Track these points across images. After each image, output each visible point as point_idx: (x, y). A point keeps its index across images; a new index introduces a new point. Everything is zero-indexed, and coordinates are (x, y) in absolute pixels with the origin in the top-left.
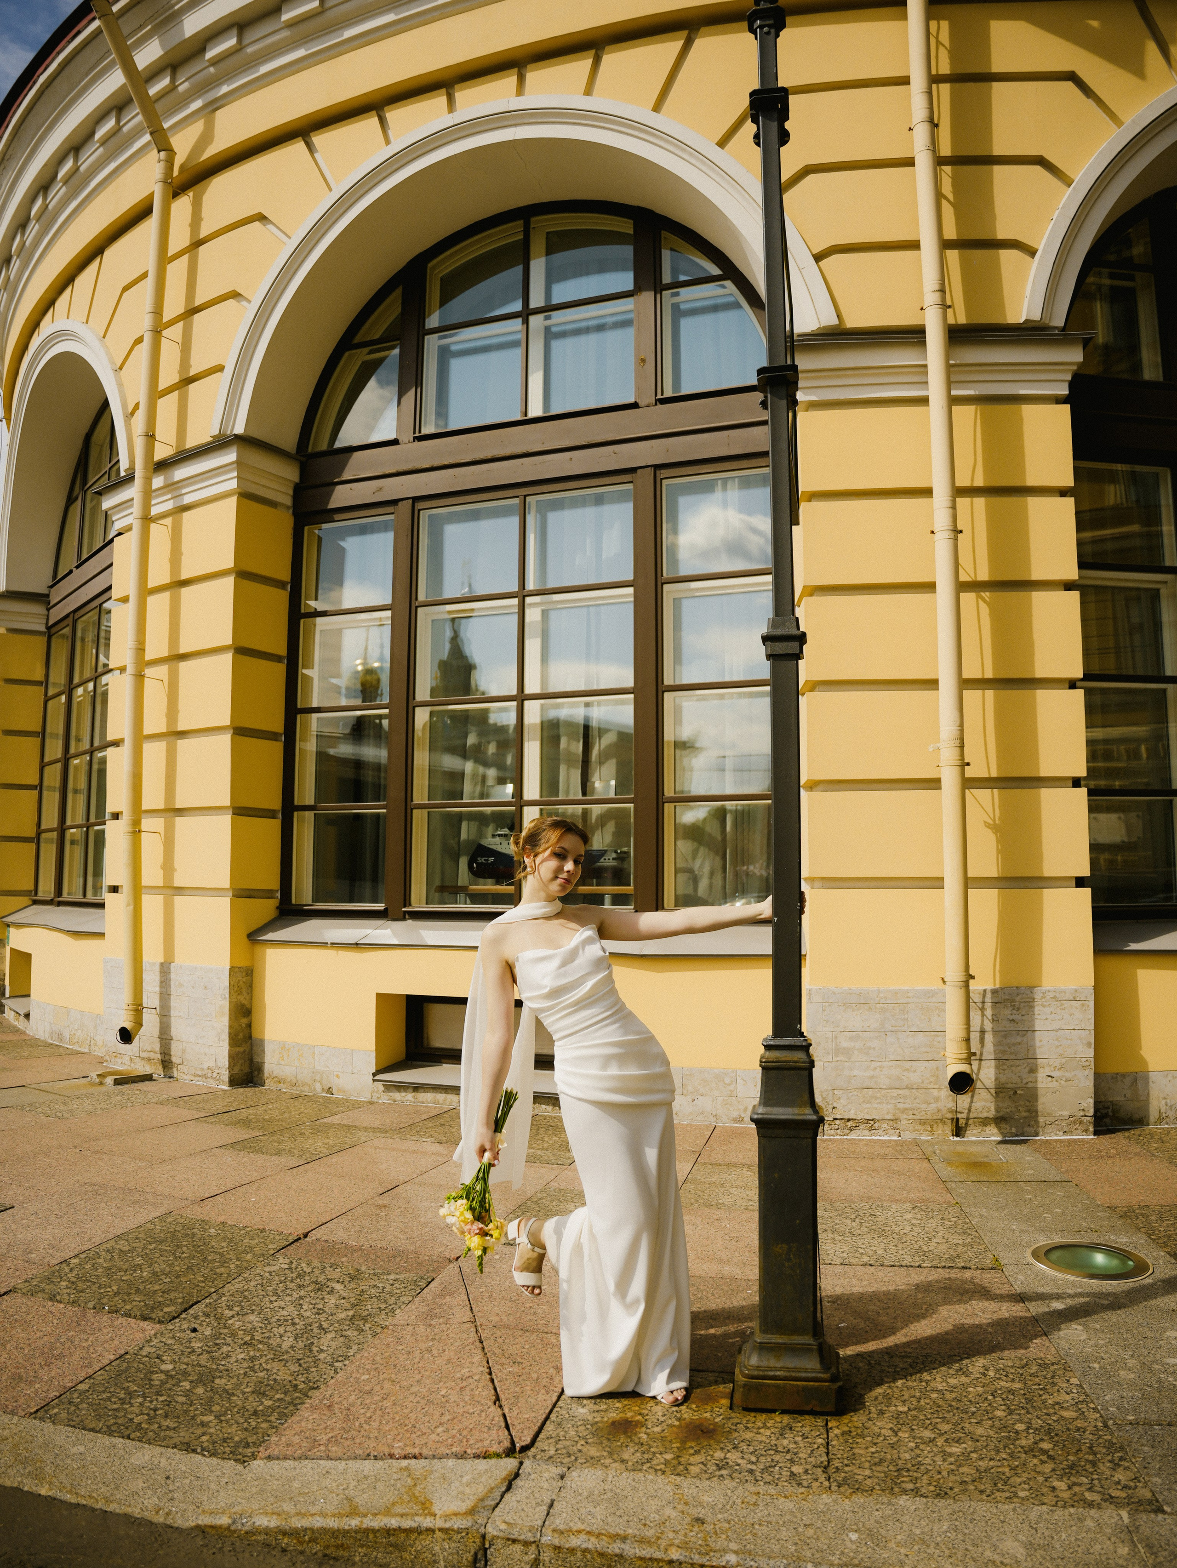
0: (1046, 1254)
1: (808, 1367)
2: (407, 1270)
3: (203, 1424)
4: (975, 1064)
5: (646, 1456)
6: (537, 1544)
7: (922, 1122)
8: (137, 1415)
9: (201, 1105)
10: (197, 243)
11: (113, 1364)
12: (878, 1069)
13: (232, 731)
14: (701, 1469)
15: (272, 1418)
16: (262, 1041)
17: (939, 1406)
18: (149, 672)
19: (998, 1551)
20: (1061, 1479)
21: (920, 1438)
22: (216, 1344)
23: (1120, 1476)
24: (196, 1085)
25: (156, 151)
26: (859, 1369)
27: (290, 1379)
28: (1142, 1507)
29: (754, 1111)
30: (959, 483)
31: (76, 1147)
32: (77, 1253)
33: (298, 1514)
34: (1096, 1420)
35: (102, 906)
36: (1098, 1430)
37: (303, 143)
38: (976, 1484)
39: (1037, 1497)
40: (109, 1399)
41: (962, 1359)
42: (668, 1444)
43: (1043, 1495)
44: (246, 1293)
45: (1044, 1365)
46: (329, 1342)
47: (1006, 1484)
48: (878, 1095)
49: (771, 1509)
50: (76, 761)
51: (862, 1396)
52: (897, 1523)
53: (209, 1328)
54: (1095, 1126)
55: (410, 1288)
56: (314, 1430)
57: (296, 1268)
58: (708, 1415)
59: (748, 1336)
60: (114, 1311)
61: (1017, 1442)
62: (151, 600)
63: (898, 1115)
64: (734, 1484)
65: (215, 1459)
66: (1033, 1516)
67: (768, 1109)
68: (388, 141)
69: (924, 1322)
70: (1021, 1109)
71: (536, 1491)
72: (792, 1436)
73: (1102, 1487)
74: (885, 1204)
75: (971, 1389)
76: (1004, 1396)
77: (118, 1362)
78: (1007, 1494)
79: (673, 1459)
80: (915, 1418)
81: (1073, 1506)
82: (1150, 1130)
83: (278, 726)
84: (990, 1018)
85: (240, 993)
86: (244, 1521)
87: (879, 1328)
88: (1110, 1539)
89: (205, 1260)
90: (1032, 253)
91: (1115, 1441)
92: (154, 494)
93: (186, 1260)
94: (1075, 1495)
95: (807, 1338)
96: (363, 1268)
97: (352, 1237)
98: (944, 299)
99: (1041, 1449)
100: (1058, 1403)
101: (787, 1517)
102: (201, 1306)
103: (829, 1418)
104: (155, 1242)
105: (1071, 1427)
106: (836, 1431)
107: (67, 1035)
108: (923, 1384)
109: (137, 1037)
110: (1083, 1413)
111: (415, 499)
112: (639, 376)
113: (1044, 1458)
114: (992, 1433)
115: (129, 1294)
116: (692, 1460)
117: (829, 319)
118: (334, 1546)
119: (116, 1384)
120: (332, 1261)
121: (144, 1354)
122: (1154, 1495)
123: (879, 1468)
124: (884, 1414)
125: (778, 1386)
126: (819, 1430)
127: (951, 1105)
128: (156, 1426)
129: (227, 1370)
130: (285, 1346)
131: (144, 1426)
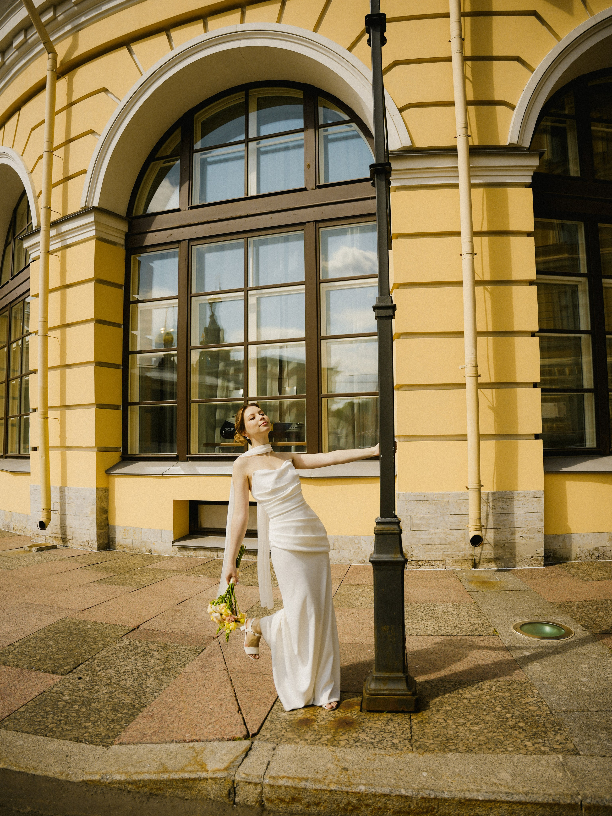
0: (521, 627)
1: (400, 688)
2: (191, 644)
3: (85, 727)
4: (484, 531)
5: (317, 737)
6: (261, 784)
7: (457, 561)
8: (51, 724)
9: (83, 561)
10: (71, 104)
11: (38, 697)
12: (434, 534)
13: (95, 364)
14: (346, 743)
15: (122, 723)
16: (114, 527)
17: (467, 706)
18: (50, 333)
19: (498, 778)
20: (529, 740)
21: (458, 723)
22: (92, 685)
23: (558, 738)
24: (80, 550)
25: (47, 53)
26: (426, 689)
27: (131, 702)
28: (569, 753)
29: (371, 557)
30: (475, 229)
31: (17, 584)
32: (18, 640)
33: (136, 773)
34: (546, 710)
35: (28, 458)
36: (547, 715)
37: (126, 49)
38: (486, 745)
39: (517, 750)
40: (36, 716)
41: (479, 682)
42: (328, 731)
43: (520, 749)
44: (107, 658)
45: (520, 684)
46: (151, 682)
47: (501, 744)
48: (434, 548)
49: (382, 762)
50: (14, 382)
51: (428, 702)
52: (447, 767)
53: (88, 677)
54: (544, 562)
55: (193, 653)
56: (144, 729)
57: (133, 644)
58: (349, 715)
59: (369, 673)
60: (38, 670)
61: (507, 723)
62: (51, 296)
63: (445, 558)
64: (363, 750)
65: (92, 745)
66: (515, 760)
67: (379, 556)
68: (172, 48)
69: (459, 663)
70: (507, 553)
71: (260, 757)
72: (392, 724)
73: (550, 744)
74: (438, 604)
75: (483, 697)
76: (500, 700)
77: (40, 696)
78: (502, 750)
79: (331, 738)
80: (455, 713)
81: (535, 754)
82: (572, 563)
83: (119, 361)
84: (491, 507)
85: (102, 502)
86: (108, 777)
87: (436, 667)
88: (553, 770)
89: (85, 641)
90: (513, 108)
91: (556, 721)
92: (51, 239)
93: (76, 642)
94: (536, 749)
95: (400, 673)
96: (169, 643)
97: (163, 627)
98: (467, 132)
99: (519, 726)
100: (527, 703)
101: (391, 766)
102: (84, 666)
103: (411, 714)
104: (59, 633)
105: (534, 714)
106: (415, 721)
107: (12, 526)
108: (460, 695)
109: (49, 526)
110: (540, 707)
111: (190, 240)
112: (307, 174)
113: (521, 730)
114: (494, 719)
115: (45, 660)
116: (341, 738)
117: (407, 143)
118: (155, 789)
119: (39, 708)
120: (152, 640)
121: (54, 691)
122: (575, 747)
123: (437, 739)
124: (439, 711)
125: (385, 699)
126: (406, 721)
127: (471, 552)
128: (61, 729)
129: (98, 699)
130: (128, 685)
131: (54, 729)
